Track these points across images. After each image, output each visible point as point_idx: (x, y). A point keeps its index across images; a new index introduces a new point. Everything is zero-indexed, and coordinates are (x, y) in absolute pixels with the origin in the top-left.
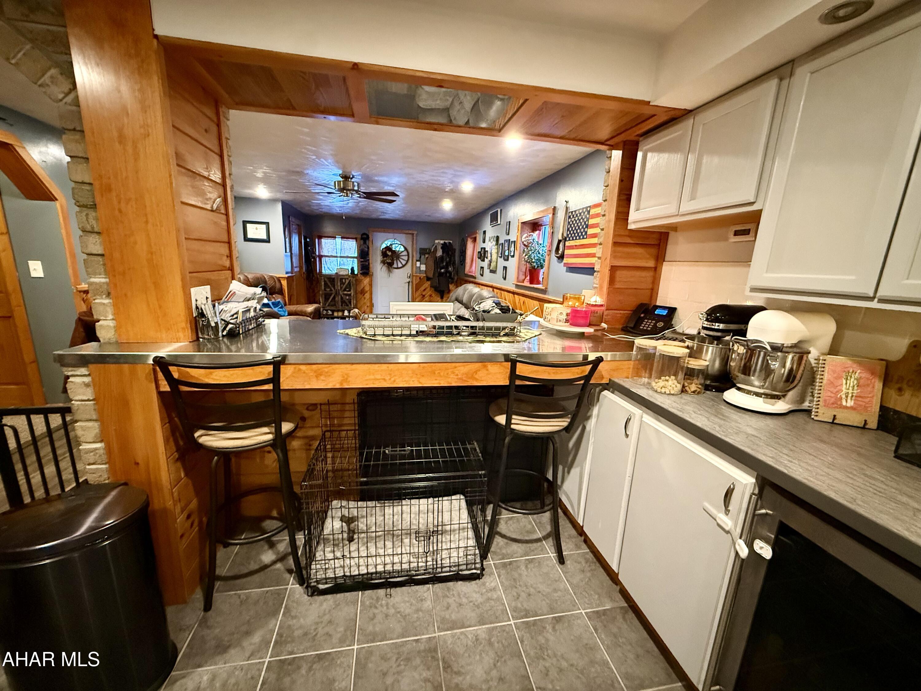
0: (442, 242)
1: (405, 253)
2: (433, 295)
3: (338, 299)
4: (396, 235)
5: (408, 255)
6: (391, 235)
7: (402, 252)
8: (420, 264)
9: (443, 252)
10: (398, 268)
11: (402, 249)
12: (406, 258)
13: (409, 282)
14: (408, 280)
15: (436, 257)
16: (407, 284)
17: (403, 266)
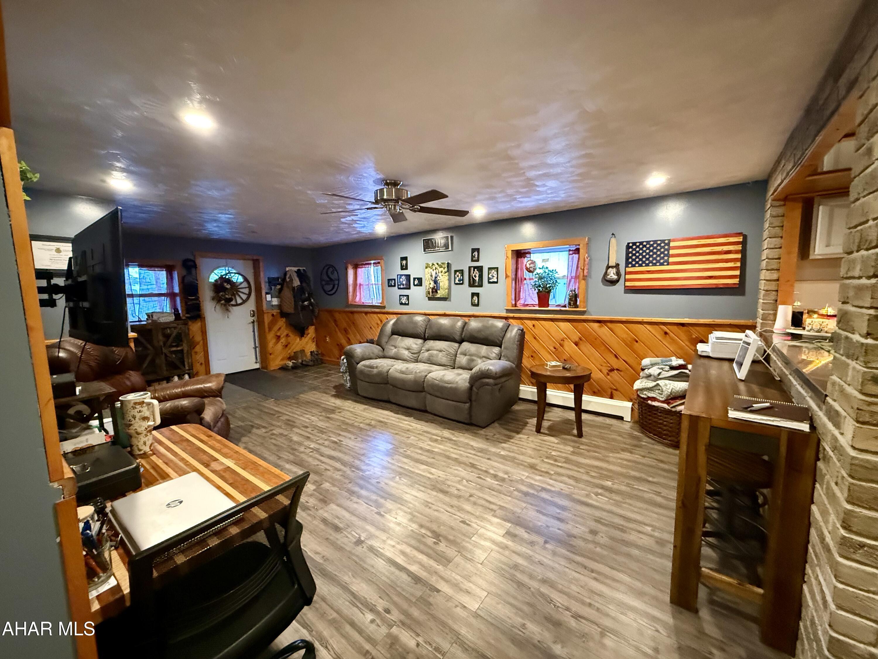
0: (296, 269)
1: (245, 285)
2: (290, 334)
3: (161, 361)
4: (229, 261)
5: (250, 287)
6: (223, 261)
7: (241, 283)
8: (272, 298)
9: (301, 282)
10: (237, 305)
11: (240, 279)
12: (246, 291)
13: (253, 322)
14: (251, 319)
15: (294, 288)
16: (251, 325)
17: (244, 302)
